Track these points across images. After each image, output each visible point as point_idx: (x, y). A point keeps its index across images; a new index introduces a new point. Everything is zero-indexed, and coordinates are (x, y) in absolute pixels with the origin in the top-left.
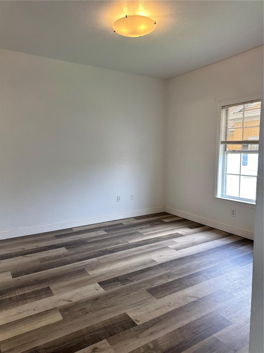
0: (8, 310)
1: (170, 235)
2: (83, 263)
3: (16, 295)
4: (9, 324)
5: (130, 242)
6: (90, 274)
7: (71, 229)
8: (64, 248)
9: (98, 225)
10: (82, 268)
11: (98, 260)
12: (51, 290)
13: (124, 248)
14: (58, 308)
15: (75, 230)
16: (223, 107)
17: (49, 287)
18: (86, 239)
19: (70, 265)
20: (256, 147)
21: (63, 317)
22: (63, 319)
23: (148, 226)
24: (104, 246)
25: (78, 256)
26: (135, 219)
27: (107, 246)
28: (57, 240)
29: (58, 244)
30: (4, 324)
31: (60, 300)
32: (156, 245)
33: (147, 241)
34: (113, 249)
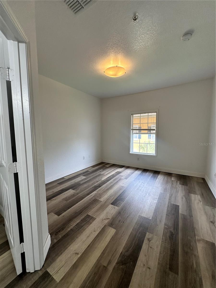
0: (79, 238)
1: (116, 173)
2: (91, 196)
3: (73, 226)
4: (90, 247)
5: (103, 179)
6: (102, 201)
7: (63, 178)
8: (71, 190)
9: (76, 173)
10: (94, 198)
11: (97, 192)
12: (91, 216)
13: (103, 183)
14: (106, 225)
15: (67, 178)
16: (132, 114)
17: (88, 215)
18: (78, 182)
19: (85, 198)
20: (154, 132)
21: (115, 229)
22: (116, 230)
23: (102, 170)
24: (93, 184)
25: (84, 193)
26: (92, 167)
27: (94, 184)
28: (62, 186)
29: (65, 188)
30: (87, 248)
31: (103, 220)
32: (116, 179)
33: (110, 178)
34: (99, 185)
